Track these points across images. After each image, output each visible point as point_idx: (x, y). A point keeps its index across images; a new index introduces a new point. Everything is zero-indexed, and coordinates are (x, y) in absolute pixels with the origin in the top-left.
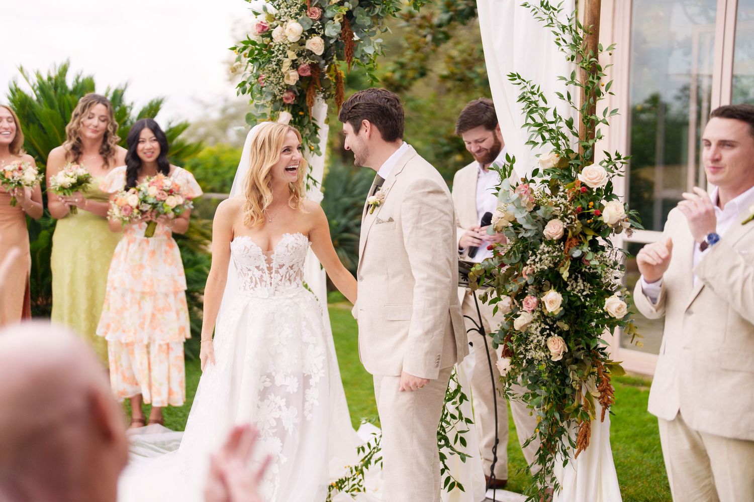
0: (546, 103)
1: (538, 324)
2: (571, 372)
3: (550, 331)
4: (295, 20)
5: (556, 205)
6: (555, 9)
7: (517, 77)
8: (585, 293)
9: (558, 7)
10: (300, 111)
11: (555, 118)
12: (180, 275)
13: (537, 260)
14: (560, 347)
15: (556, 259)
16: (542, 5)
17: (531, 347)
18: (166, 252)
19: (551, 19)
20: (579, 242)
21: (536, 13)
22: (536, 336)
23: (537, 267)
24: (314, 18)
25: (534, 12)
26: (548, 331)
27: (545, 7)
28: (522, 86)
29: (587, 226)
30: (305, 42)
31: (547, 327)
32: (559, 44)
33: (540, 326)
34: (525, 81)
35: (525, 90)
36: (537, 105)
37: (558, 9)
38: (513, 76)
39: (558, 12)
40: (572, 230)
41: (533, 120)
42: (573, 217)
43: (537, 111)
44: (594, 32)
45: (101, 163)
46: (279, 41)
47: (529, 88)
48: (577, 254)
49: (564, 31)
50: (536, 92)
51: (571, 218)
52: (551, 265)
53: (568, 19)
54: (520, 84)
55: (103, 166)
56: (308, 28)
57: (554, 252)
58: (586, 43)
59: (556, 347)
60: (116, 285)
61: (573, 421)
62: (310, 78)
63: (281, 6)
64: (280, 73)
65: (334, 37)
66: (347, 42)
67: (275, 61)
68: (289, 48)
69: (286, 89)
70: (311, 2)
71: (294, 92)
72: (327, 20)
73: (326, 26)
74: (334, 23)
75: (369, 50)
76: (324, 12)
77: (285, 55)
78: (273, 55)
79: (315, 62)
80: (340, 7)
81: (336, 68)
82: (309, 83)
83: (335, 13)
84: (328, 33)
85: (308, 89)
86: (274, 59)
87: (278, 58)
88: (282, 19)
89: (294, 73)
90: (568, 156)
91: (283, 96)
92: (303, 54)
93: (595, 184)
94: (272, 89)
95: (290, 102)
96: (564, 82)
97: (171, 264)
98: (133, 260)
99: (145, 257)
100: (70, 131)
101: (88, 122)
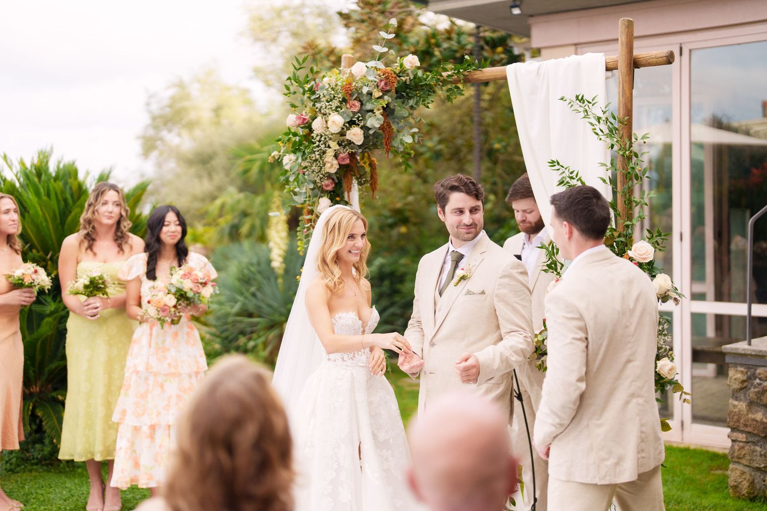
4: (336, 113)
6: (590, 103)
7: (556, 164)
9: (593, 100)
10: (337, 197)
12: (201, 356)
16: (577, 97)
18: (188, 334)
19: (586, 111)
21: (572, 106)
24: (354, 110)
25: (570, 105)
27: (580, 101)
28: (561, 171)
30: (346, 132)
32: (597, 134)
34: (563, 167)
35: (564, 175)
37: (593, 103)
38: (553, 162)
39: (593, 105)
44: (628, 124)
45: (117, 249)
46: (319, 132)
47: (567, 173)
49: (599, 122)
50: (575, 177)
53: (603, 111)
54: (558, 170)
55: (119, 252)
56: (348, 120)
58: (621, 132)
60: (139, 369)
62: (347, 166)
63: (322, 100)
64: (321, 162)
65: (375, 128)
66: (386, 132)
67: (318, 151)
68: (330, 139)
69: (327, 176)
70: (351, 95)
71: (333, 180)
72: (365, 112)
73: (367, 117)
74: (375, 116)
75: (409, 140)
76: (362, 104)
77: (326, 145)
78: (315, 145)
79: (353, 151)
80: (379, 99)
81: (369, 156)
82: (347, 171)
83: (375, 106)
84: (369, 124)
85: (345, 176)
86: (317, 149)
87: (320, 148)
88: (322, 111)
89: (335, 162)
90: (612, 234)
91: (323, 183)
92: (343, 144)
93: (644, 259)
94: (313, 177)
95: (329, 188)
96: (607, 168)
97: (193, 345)
98: (157, 344)
99: (169, 340)
100: (85, 220)
101: (103, 209)
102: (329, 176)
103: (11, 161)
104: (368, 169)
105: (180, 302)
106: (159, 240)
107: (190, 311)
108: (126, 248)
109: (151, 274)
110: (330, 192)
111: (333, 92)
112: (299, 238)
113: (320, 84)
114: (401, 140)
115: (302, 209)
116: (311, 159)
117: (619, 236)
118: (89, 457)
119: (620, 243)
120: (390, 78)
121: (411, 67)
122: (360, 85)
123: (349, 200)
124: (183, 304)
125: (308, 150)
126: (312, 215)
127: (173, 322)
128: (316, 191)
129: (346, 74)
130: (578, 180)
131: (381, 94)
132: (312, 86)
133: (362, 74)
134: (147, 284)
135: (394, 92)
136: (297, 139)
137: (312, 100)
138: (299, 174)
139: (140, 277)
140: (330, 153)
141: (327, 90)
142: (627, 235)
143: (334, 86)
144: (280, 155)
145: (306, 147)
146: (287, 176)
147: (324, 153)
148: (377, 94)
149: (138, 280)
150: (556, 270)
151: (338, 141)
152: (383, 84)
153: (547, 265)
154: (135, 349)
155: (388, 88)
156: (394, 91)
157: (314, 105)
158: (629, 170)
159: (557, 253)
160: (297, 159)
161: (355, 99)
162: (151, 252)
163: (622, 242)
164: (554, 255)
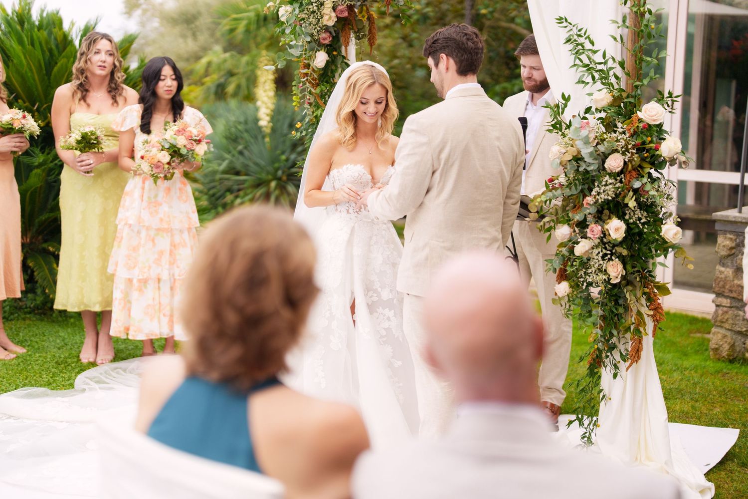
0: (593, 45)
1: (600, 250)
2: (628, 293)
3: (611, 256)
5: (618, 141)
7: (564, 20)
8: (642, 221)
10: (333, 51)
11: (604, 58)
12: (193, 212)
13: (602, 191)
14: (619, 270)
15: (618, 190)
17: (592, 271)
18: (180, 189)
20: (638, 174)
22: (597, 261)
23: (601, 198)
26: (609, 256)
28: (568, 29)
29: (643, 159)
31: (609, 252)
33: (602, 251)
34: (571, 24)
35: (571, 33)
36: (583, 47)
38: (560, 20)
40: (631, 163)
41: (581, 61)
42: (634, 151)
43: (583, 53)
45: (111, 101)
47: (575, 31)
48: (637, 185)
50: (583, 35)
51: (632, 152)
52: (614, 196)
54: (566, 27)
55: (113, 104)
57: (616, 184)
59: (616, 271)
60: (131, 222)
61: (622, 338)
62: (345, 19)
64: (319, 14)
67: (316, 3)
69: (324, 29)
71: (330, 33)
79: (352, 3)
81: (367, 9)
82: (345, 24)
85: (343, 29)
86: (315, 1)
89: (333, 14)
90: (621, 95)
91: (320, 36)
93: (654, 120)
94: (310, 30)
95: (327, 42)
96: (618, 25)
97: (186, 202)
98: (149, 198)
99: (161, 194)
100: (77, 70)
101: (96, 59)
102: (327, 29)
104: (366, 23)
105: (174, 159)
107: (183, 167)
108: (120, 100)
109: (146, 128)
110: (327, 45)
112: (294, 92)
115: (297, 63)
116: (308, 11)
117: (628, 97)
119: (628, 104)
123: (347, 54)
124: (177, 161)
125: (306, 1)
126: (309, 69)
127: (166, 178)
128: (313, 44)
130: (586, 39)
134: (141, 137)
138: (295, 26)
139: (134, 129)
140: (328, 5)
142: (636, 96)
144: (276, 6)
146: (283, 27)
147: (322, 4)
149: (132, 132)
150: (561, 130)
153: (552, 125)
154: (127, 201)
158: (642, 28)
159: (562, 113)
160: (294, 10)
162: (146, 105)
163: (630, 103)
164: (559, 115)
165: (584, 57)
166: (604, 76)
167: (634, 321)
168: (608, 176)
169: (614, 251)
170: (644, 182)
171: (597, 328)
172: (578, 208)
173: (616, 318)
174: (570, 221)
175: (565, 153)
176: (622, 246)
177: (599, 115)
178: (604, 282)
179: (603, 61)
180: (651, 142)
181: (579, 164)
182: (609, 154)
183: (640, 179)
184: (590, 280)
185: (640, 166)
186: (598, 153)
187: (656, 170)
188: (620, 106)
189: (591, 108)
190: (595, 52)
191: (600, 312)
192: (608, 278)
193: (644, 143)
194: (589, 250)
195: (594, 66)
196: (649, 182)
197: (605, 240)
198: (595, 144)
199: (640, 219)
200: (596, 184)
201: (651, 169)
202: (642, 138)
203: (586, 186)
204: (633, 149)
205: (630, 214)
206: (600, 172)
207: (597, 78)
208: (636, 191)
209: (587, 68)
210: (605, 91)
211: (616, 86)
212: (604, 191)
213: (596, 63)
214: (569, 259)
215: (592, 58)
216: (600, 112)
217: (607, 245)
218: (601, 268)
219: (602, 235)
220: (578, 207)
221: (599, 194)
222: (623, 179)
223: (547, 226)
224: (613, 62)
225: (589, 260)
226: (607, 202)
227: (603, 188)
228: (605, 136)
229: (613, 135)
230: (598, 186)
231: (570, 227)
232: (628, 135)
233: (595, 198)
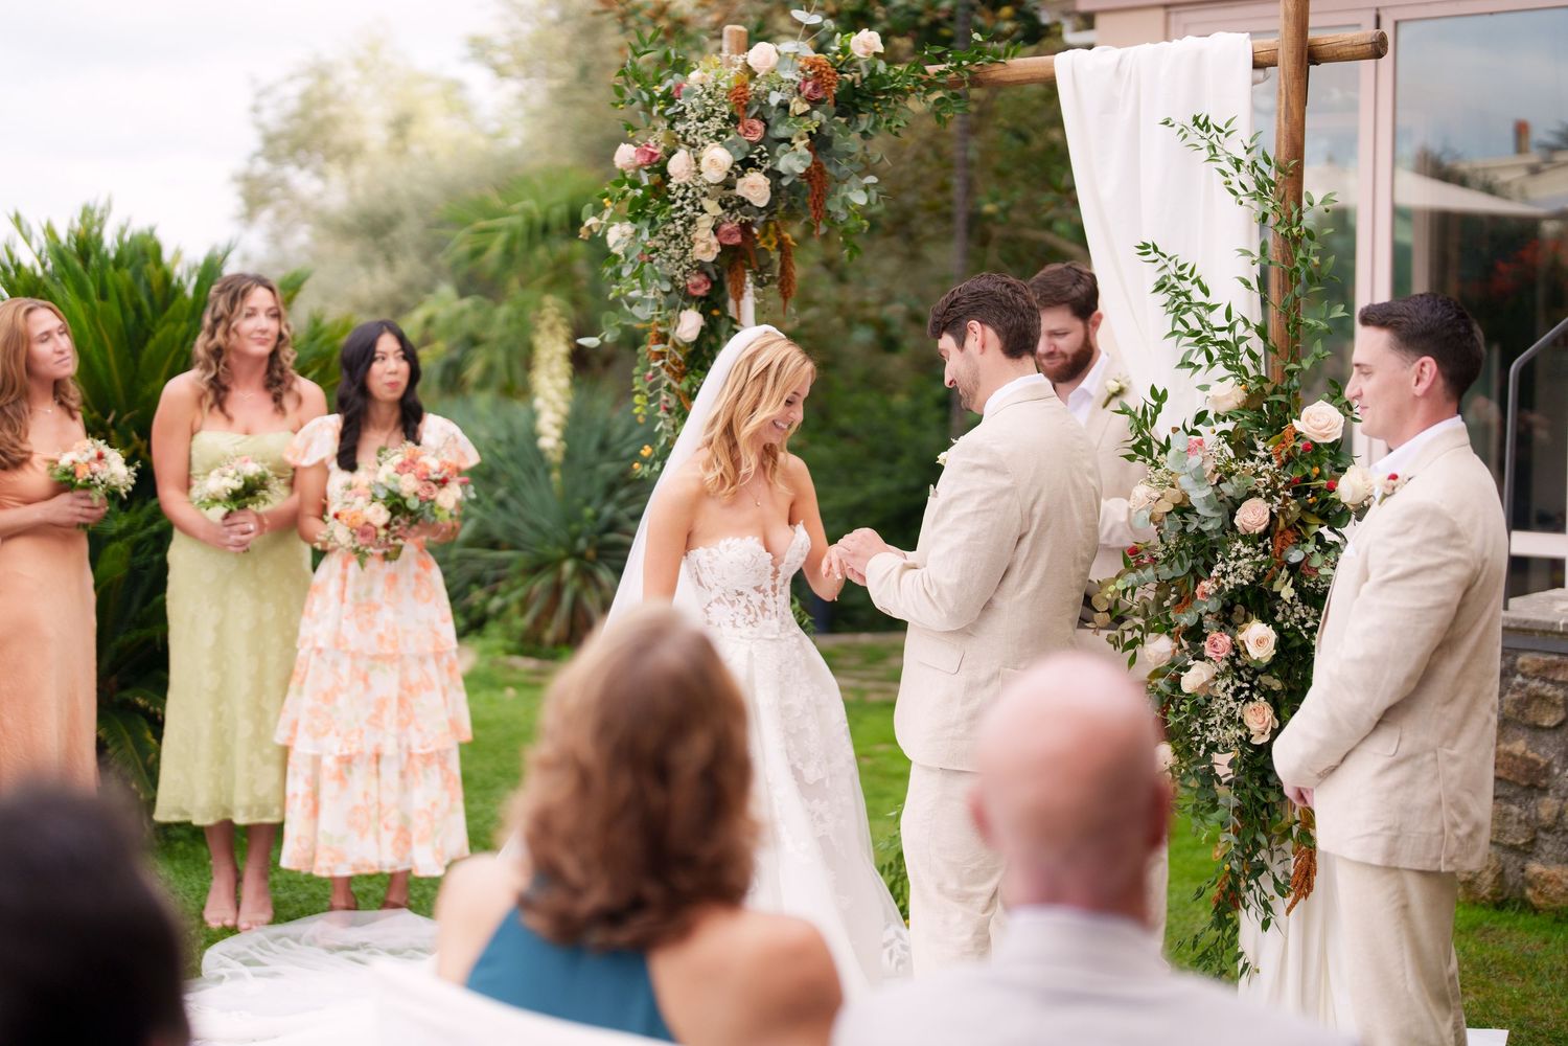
0: (1207, 294)
1: (1229, 681)
3: (1251, 693)
4: (717, 143)
5: (1257, 474)
6: (1220, 131)
7: (1151, 249)
8: (1308, 625)
9: (1226, 126)
10: (713, 309)
11: (1229, 320)
12: (444, 621)
13: (1230, 569)
14: (1267, 720)
15: (1260, 567)
16: (1196, 119)
17: (1216, 722)
18: (417, 577)
19: (1213, 147)
20: (1297, 537)
21: (1185, 136)
22: (1224, 702)
23: (1228, 582)
24: (752, 139)
25: (1182, 134)
26: (1247, 693)
27: (1201, 128)
28: (1160, 264)
29: (1307, 509)
30: (735, 182)
31: (1246, 685)
32: (1234, 192)
33: (1233, 684)
34: (1165, 256)
35: (1166, 272)
36: (1188, 298)
37: (1227, 131)
38: (1144, 248)
40: (1284, 517)
41: (1186, 325)
42: (1288, 494)
43: (1189, 309)
44: (1294, 174)
46: (683, 180)
47: (1172, 269)
48: (1295, 556)
49: (1238, 170)
50: (1187, 276)
51: (1284, 495)
52: (1252, 578)
53: (1246, 148)
54: (1155, 261)
55: (275, 412)
56: (740, 157)
57: (1257, 555)
58: (1282, 190)
59: (1261, 720)
60: (320, 643)
61: (1277, 850)
62: (735, 248)
63: (688, 117)
64: (686, 239)
65: (793, 173)
66: (815, 182)
67: (681, 218)
68: (705, 194)
69: (696, 268)
70: (747, 108)
71: (708, 274)
72: (775, 143)
73: (777, 154)
74: (795, 150)
75: (860, 199)
76: (767, 127)
77: (695, 205)
78: (674, 206)
79: (749, 218)
80: (801, 118)
81: (777, 229)
82: (736, 258)
83: (793, 131)
84: (782, 166)
85: (730, 269)
86: (679, 214)
87: (684, 212)
88: (689, 139)
89: (714, 240)
90: (1262, 388)
91: (689, 282)
92: (730, 205)
93: (1325, 436)
94: (669, 269)
95: (700, 292)
96: (1251, 259)
97: (427, 601)
98: (356, 596)
99: (379, 588)
100: (208, 351)
101: (247, 325)
102: (701, 267)
103: (29, 227)
104: (776, 256)
105: (397, 518)
106: (364, 391)
107: (419, 534)
108: (289, 402)
109: (347, 459)
110: (701, 298)
111: (710, 102)
112: (637, 388)
113: (685, 85)
114: (845, 198)
115: (645, 332)
116: (666, 235)
117: (1275, 392)
118: (220, 817)
119: (1276, 405)
120: (824, 75)
121: (867, 54)
122: (763, 87)
123: (739, 314)
124: (403, 522)
125: (663, 217)
126: (666, 343)
127: (386, 557)
128: (674, 296)
129: (736, 66)
130: (1193, 283)
131: (807, 107)
132: (669, 88)
133: (767, 67)
134: (338, 478)
135: (832, 105)
136: (639, 192)
137: (667, 117)
138: (643, 264)
139: (326, 462)
140: (705, 223)
141: (700, 97)
142: (1289, 391)
143: (712, 90)
144: (602, 225)
145: (657, 211)
146: (618, 266)
147: (692, 221)
148: (798, 106)
149: (322, 466)
150: (1150, 456)
151: (720, 200)
152: (809, 86)
154: (316, 604)
155: (819, 96)
156: (830, 101)
157: (671, 127)
158: (1297, 265)
159: (1153, 423)
160: (638, 232)
161: (755, 117)
162: (348, 413)
163: (1280, 403)
164: (1147, 428)
165: (1190, 318)
166: (1230, 353)
167: (1298, 818)
168: (1240, 542)
169: (1256, 683)
170: (1308, 552)
171: (1229, 831)
172: (1187, 602)
173: (1265, 813)
174: (1171, 626)
175: (1159, 499)
176: (1270, 674)
177: (1221, 427)
178: (1238, 742)
179: (1227, 324)
180: (1319, 476)
181: (1185, 518)
182: (1243, 500)
183: (1301, 547)
184: (1211, 738)
185: (1301, 522)
186: (1221, 498)
187: (1331, 529)
188: (1260, 410)
189: (1206, 412)
190: (1211, 308)
191: (1234, 802)
192: (1246, 734)
193: (1307, 478)
194: (1209, 681)
195: (1210, 334)
196: (1319, 551)
197: (1238, 662)
198: (1215, 482)
199: (1303, 621)
200: (1219, 557)
201: (1321, 526)
202: (1303, 469)
203: (1201, 561)
204: (1288, 490)
205: (1284, 612)
206: (1226, 535)
207: (1215, 357)
208: (1294, 569)
209: (1196, 338)
210: (1232, 380)
211: (1252, 373)
212: (1234, 570)
213: (1213, 330)
214: (1171, 700)
215: (1207, 319)
216: (1224, 420)
217: (1242, 673)
218: (1233, 715)
219: (1233, 654)
220: (1185, 600)
221: (1224, 574)
222: (1270, 547)
223: (1128, 637)
224: (1244, 327)
225: (1208, 700)
226: (1239, 590)
227: (1232, 563)
228: (1234, 466)
229: (1249, 463)
230: (1223, 560)
231: (1172, 638)
232: (1276, 463)
233: (1217, 582)
